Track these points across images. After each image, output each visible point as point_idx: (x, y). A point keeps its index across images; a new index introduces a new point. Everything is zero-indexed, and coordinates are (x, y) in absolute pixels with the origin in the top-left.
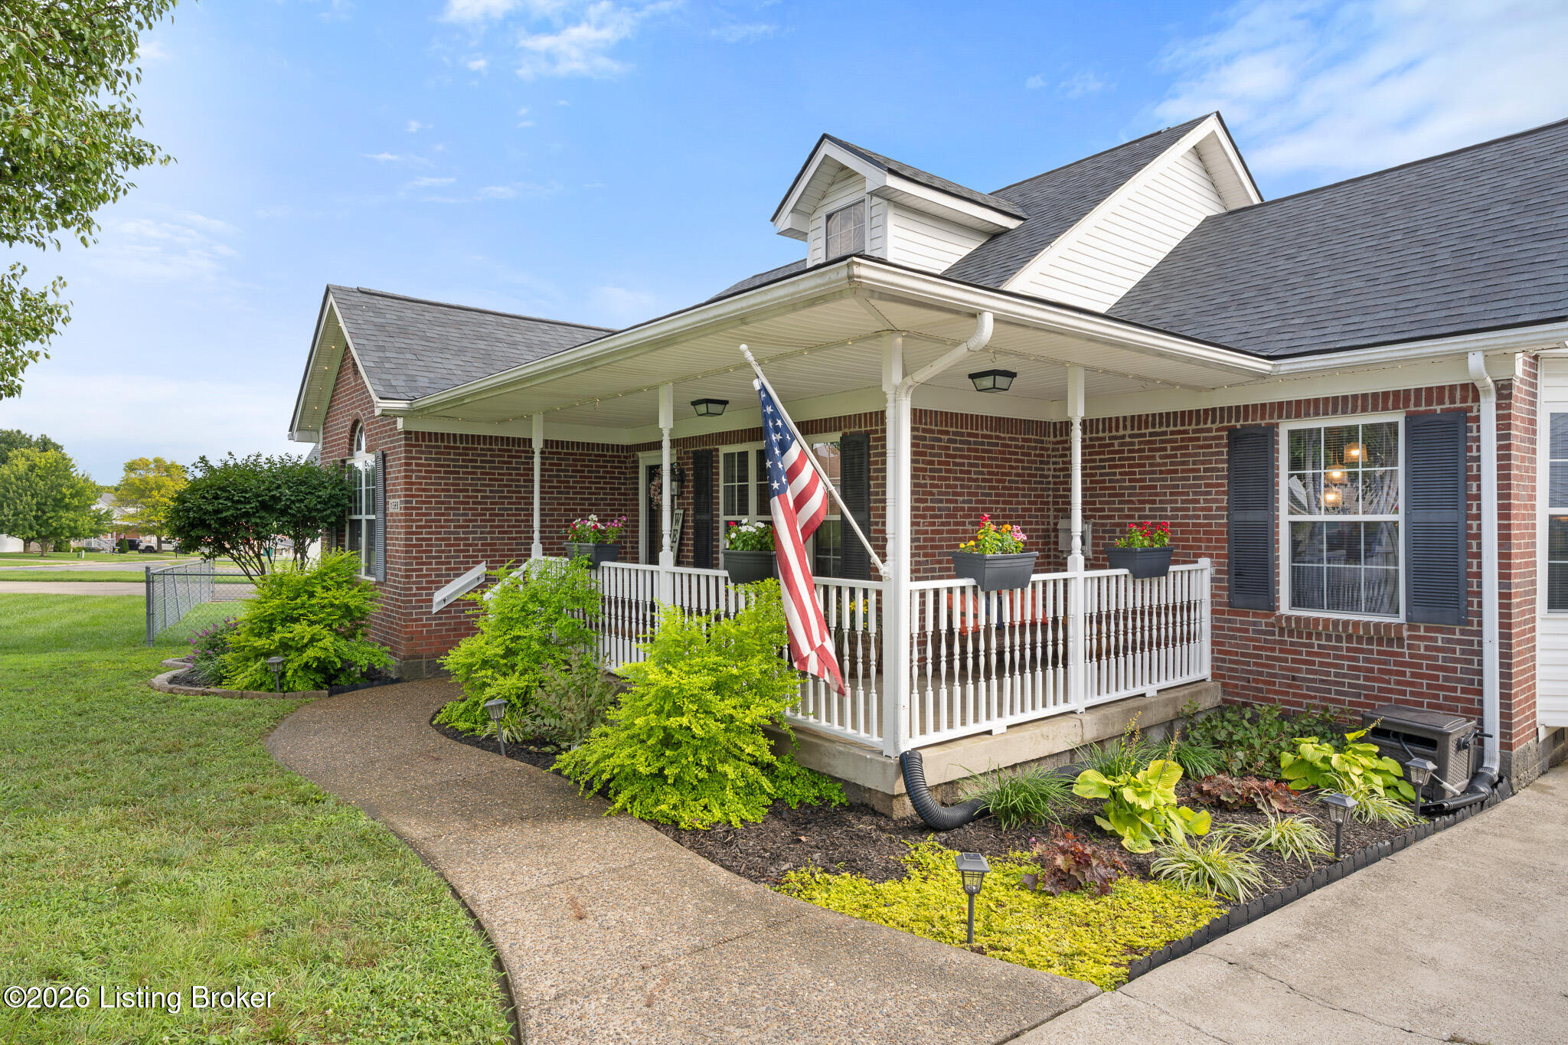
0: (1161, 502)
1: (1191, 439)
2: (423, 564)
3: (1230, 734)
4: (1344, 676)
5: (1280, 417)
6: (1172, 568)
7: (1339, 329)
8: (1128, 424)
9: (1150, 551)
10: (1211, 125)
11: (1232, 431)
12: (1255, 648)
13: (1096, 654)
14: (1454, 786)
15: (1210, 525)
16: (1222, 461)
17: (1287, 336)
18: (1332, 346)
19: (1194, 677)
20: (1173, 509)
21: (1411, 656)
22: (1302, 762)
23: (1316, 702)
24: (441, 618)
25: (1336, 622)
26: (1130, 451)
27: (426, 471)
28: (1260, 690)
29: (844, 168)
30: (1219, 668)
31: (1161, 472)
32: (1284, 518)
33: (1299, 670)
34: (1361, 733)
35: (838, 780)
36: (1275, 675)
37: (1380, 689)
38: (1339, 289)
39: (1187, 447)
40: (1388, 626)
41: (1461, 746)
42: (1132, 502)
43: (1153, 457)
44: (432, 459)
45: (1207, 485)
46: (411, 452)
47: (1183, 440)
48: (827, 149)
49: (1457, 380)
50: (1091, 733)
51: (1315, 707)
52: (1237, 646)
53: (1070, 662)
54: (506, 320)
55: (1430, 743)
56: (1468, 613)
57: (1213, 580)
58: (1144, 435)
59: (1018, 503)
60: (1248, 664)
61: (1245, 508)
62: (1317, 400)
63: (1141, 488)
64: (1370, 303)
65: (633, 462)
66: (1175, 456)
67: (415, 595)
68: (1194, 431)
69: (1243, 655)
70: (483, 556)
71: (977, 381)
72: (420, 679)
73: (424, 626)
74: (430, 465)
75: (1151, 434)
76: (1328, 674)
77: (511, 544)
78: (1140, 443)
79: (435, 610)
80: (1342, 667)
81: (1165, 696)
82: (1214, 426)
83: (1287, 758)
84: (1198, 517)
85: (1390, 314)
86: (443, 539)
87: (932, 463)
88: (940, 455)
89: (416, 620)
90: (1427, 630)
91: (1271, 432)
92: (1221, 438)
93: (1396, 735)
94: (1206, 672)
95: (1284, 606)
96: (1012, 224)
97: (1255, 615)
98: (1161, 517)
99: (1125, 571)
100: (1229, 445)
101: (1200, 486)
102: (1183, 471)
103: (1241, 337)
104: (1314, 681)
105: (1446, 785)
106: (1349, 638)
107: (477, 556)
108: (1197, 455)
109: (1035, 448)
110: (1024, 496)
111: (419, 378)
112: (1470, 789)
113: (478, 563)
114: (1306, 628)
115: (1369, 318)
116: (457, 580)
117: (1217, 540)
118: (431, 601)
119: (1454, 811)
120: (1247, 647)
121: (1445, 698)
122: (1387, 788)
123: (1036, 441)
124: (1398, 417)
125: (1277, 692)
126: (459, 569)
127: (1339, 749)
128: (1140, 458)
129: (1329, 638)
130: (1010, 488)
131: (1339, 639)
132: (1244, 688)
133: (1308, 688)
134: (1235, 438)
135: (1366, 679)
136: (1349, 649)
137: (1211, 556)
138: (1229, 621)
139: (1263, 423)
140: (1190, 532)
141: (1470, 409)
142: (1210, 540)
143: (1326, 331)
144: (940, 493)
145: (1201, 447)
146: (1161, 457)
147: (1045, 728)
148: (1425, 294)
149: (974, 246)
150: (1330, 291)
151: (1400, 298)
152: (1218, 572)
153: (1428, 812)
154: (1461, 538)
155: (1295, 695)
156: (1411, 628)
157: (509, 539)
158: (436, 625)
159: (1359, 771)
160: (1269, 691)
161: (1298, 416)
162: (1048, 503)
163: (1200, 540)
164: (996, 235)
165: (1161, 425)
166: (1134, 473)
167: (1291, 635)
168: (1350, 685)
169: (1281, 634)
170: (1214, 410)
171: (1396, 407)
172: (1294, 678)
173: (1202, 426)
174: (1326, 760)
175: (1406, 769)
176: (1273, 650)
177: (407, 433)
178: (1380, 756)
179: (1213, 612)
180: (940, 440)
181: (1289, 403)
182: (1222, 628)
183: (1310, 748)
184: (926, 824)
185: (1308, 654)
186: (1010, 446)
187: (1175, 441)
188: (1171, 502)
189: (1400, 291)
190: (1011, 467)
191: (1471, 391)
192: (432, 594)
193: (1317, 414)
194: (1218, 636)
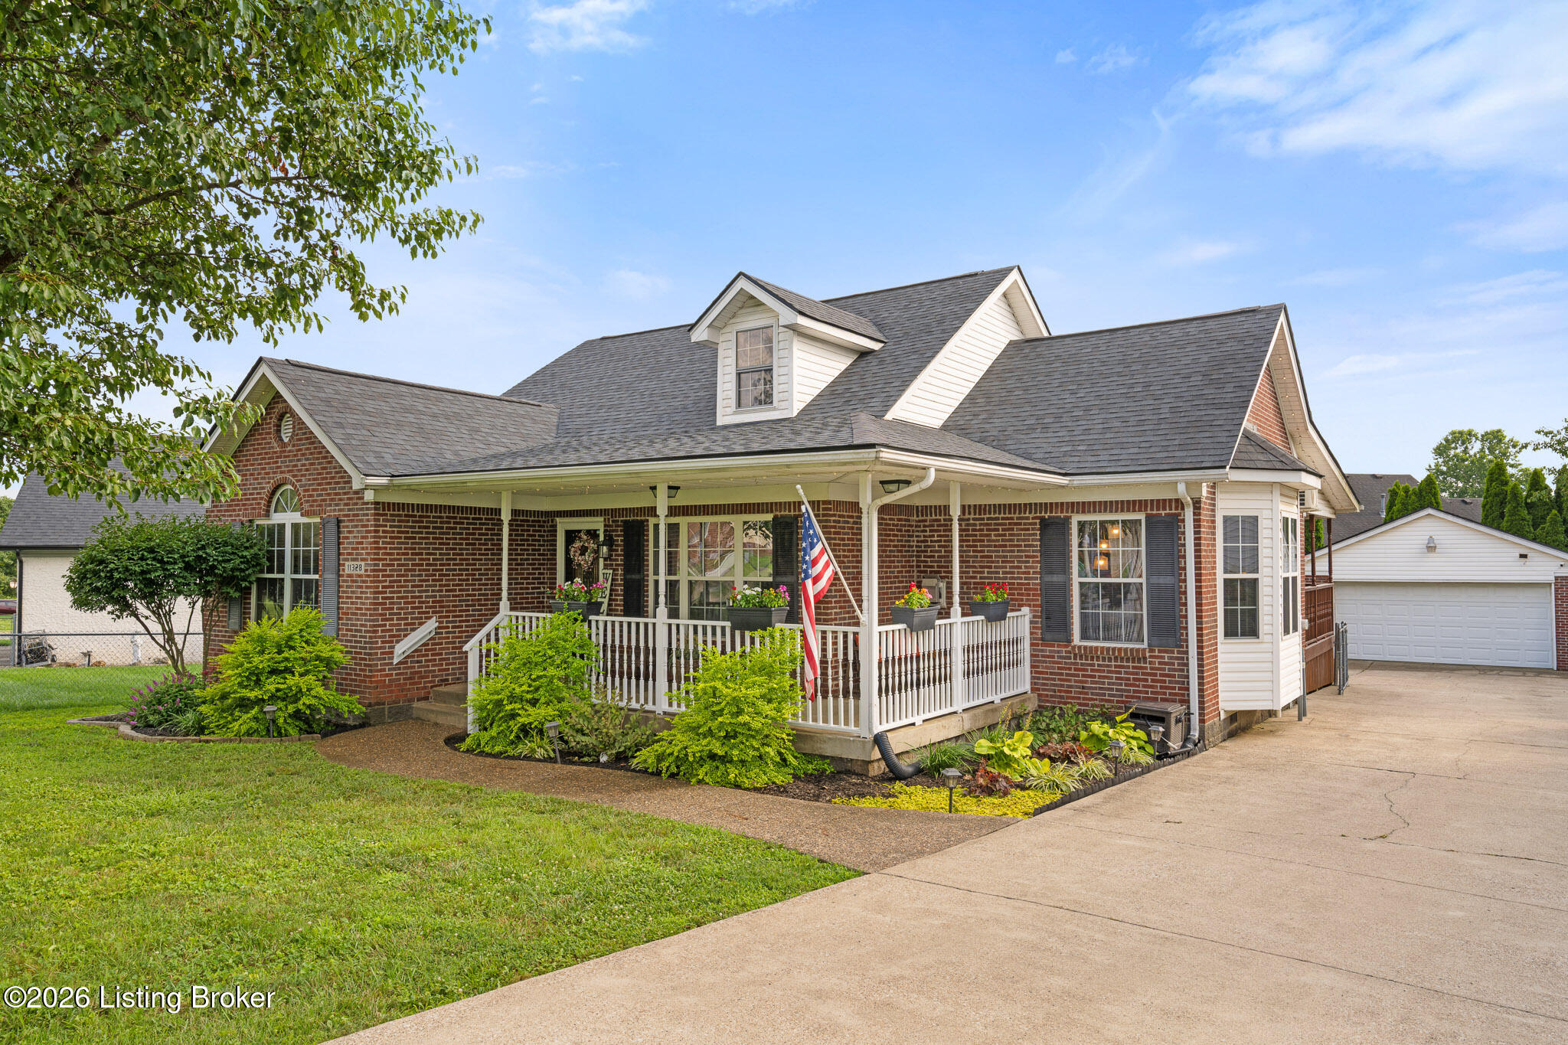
0: (995, 567)
1: (1016, 524)
2: (387, 620)
3: (1048, 725)
4: (1113, 684)
5: (1073, 512)
6: (1009, 614)
7: (1107, 458)
8: (972, 510)
9: (996, 603)
10: (1014, 276)
11: (1042, 519)
12: (1059, 668)
13: (967, 674)
14: (1174, 745)
15: (1029, 584)
16: (1036, 540)
17: (1077, 459)
18: (1103, 470)
19: (1020, 690)
20: (1004, 573)
21: (1151, 669)
22: (1093, 736)
23: (1097, 702)
24: (399, 669)
25: (1108, 649)
26: (974, 530)
27: (391, 538)
28: (1061, 697)
29: (752, 297)
30: (1035, 684)
31: (995, 546)
32: (1076, 580)
33: (1086, 682)
34: (1124, 716)
35: (828, 757)
36: (1071, 687)
37: (1134, 691)
38: (1106, 426)
39: (1013, 529)
40: (1138, 650)
41: (1178, 721)
42: (975, 567)
43: (990, 535)
44: (395, 526)
45: (1026, 556)
46: (379, 520)
47: (1010, 524)
48: (742, 283)
49: (1173, 496)
50: (967, 726)
51: (1097, 706)
52: (1047, 667)
53: (953, 679)
54: (416, 391)
55: (1161, 719)
56: (1181, 640)
57: (1031, 622)
58: (983, 519)
59: (895, 567)
60: (1054, 680)
61: (1051, 573)
62: (1094, 503)
63: (982, 557)
64: (1125, 440)
65: (551, 526)
66: (1005, 535)
67: (380, 648)
68: (1018, 518)
69: (1051, 674)
70: (433, 612)
71: (886, 486)
72: (384, 723)
73: (387, 675)
74: (393, 532)
75: (988, 519)
76: (1104, 683)
77: (455, 601)
78: (981, 525)
79: (395, 661)
80: (1112, 678)
81: (1004, 702)
82: (1031, 516)
83: (1084, 735)
84: (1021, 578)
85: (1136, 450)
86: (402, 598)
87: (843, 539)
88: (848, 534)
89: (381, 670)
90: (1159, 651)
91: (1067, 520)
92: (1035, 524)
93: (1144, 716)
94: (1028, 687)
95: (1077, 640)
96: (876, 346)
97: (1059, 646)
98: (996, 578)
99: (983, 617)
100: (1040, 529)
101: (1021, 557)
102: (1011, 546)
103: (1047, 456)
104: (1095, 688)
105: (1170, 744)
106: (1116, 659)
107: (428, 613)
108: (1020, 535)
109: (905, 526)
110: (898, 562)
111: (385, 455)
112: (1183, 746)
113: (430, 618)
114: (1090, 654)
115: (1123, 451)
116: (413, 634)
117: (1034, 595)
118: (392, 653)
119: (1173, 756)
120: (1054, 668)
121: (1170, 694)
122: (1139, 748)
123: (906, 520)
124: (1141, 516)
125: (1073, 698)
126: (414, 624)
127: (1113, 727)
128: (981, 535)
129: (1104, 659)
130: (890, 556)
131: (1110, 660)
132: (1052, 696)
133: (1092, 694)
134: (1045, 524)
135: (1126, 685)
136: (1116, 666)
137: (1029, 606)
138: (1042, 651)
139: (1062, 515)
140: (1016, 589)
141: (1180, 514)
142: (1029, 595)
143: (1100, 458)
144: (849, 562)
145: (1022, 530)
146: (995, 535)
147: (943, 721)
148: (1156, 438)
149: (849, 361)
150: (1101, 426)
151: (1142, 439)
152: (1034, 617)
153: (1159, 758)
154: (1177, 594)
155: (1084, 699)
156: (1151, 651)
157: (454, 596)
158: (397, 674)
159: (1124, 738)
160: (1068, 698)
161: (1083, 512)
162: (912, 566)
163: (1022, 594)
164: (864, 354)
165: (995, 512)
166: (976, 546)
167: (1081, 659)
168: (1117, 690)
169: (1075, 658)
170: (1030, 504)
171: (1140, 510)
172: (1083, 688)
173: (1022, 515)
174: (1106, 734)
175: (1149, 735)
176: (1070, 669)
177: (377, 503)
178: (1135, 729)
179: (1032, 645)
180: (848, 522)
181: (1078, 503)
182: (1037, 656)
183: (1096, 727)
184: (895, 775)
185: (1092, 670)
186: (889, 525)
187: (1005, 524)
188: (1003, 567)
189: (1140, 434)
190: (891, 541)
191: (1179, 504)
192: (393, 647)
193: (1095, 511)
194: (1035, 661)
